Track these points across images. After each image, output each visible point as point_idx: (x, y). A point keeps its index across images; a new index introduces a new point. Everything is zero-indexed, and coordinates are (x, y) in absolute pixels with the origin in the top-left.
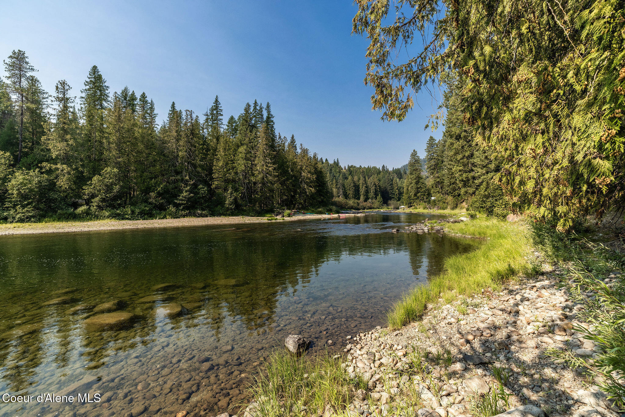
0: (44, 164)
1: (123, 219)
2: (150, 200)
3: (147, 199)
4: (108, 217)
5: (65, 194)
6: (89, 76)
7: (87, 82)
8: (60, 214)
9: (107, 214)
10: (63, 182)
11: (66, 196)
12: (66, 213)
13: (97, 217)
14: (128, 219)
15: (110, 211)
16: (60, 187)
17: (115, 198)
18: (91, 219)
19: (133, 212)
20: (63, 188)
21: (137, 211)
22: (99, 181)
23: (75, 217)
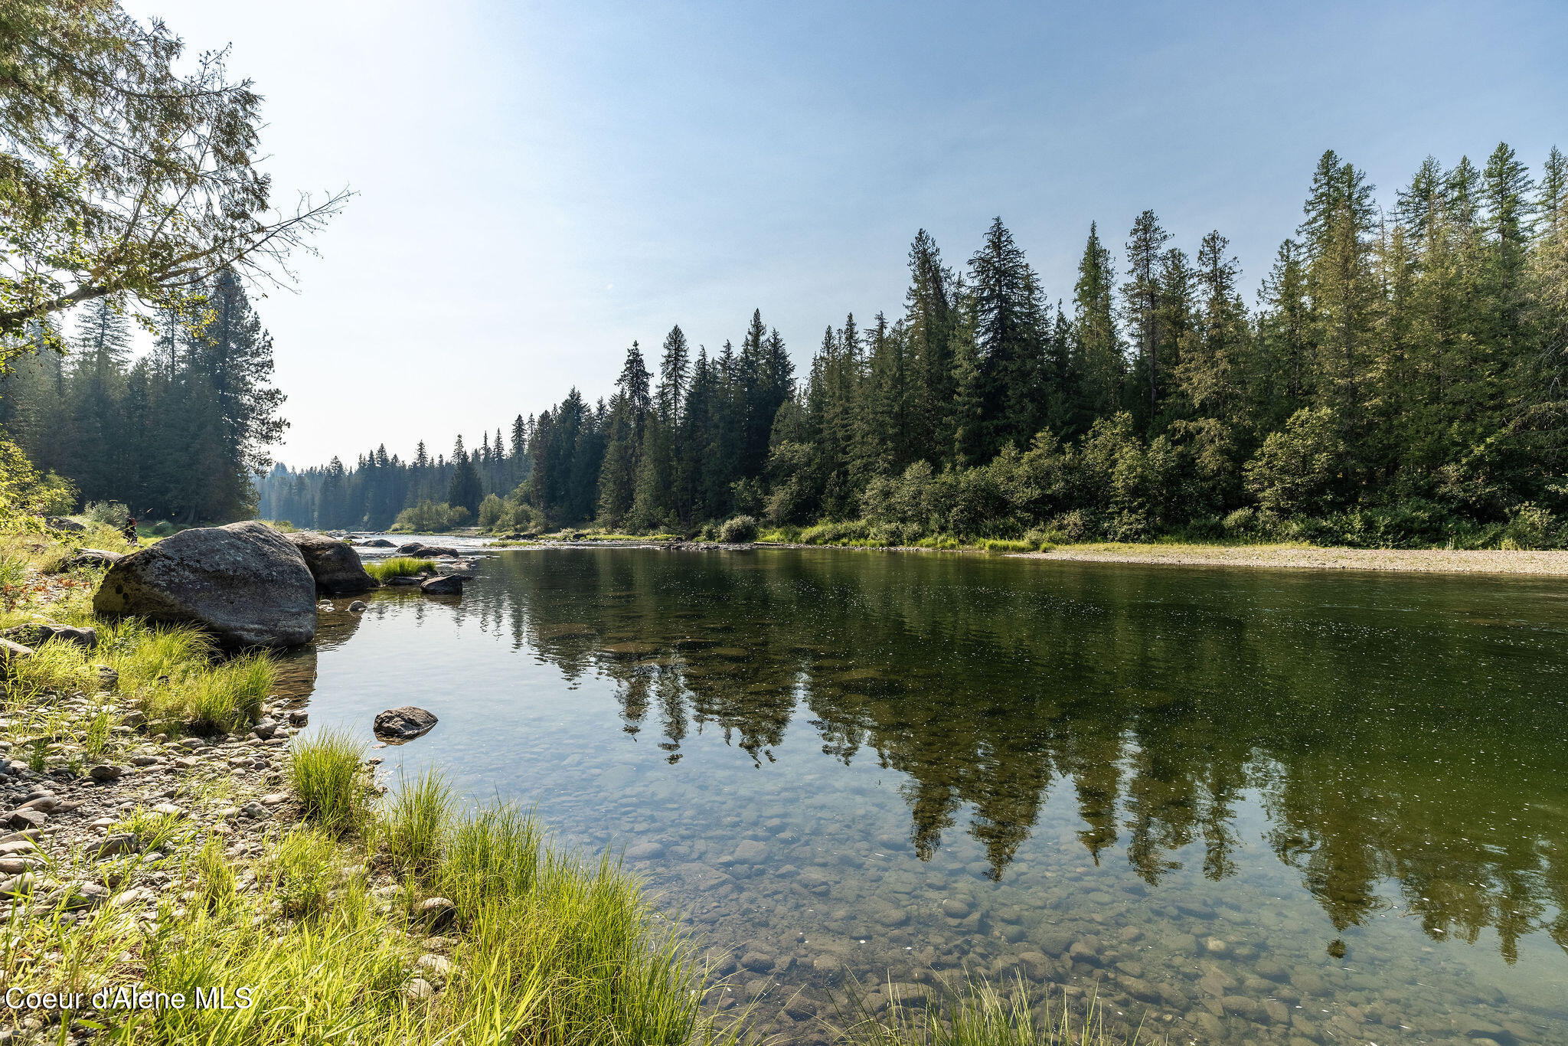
0: (1177, 423)
1: (1338, 542)
2: (1443, 489)
3: (1432, 487)
4: (1295, 538)
5: (1211, 483)
6: (1314, 186)
7: (1310, 203)
8: (1195, 528)
9: (1295, 528)
10: (1209, 459)
11: (1214, 489)
12: (1205, 525)
13: (1268, 537)
14: (1351, 544)
15: (1303, 521)
16: (1203, 469)
17: (1319, 489)
18: (1253, 541)
19: (1370, 525)
20: (1207, 471)
21: (1383, 521)
22: (1281, 446)
23: (1220, 535)
